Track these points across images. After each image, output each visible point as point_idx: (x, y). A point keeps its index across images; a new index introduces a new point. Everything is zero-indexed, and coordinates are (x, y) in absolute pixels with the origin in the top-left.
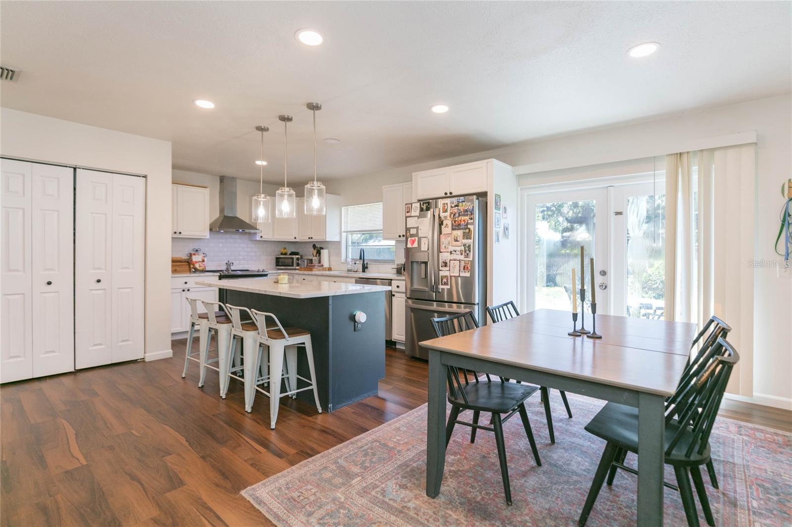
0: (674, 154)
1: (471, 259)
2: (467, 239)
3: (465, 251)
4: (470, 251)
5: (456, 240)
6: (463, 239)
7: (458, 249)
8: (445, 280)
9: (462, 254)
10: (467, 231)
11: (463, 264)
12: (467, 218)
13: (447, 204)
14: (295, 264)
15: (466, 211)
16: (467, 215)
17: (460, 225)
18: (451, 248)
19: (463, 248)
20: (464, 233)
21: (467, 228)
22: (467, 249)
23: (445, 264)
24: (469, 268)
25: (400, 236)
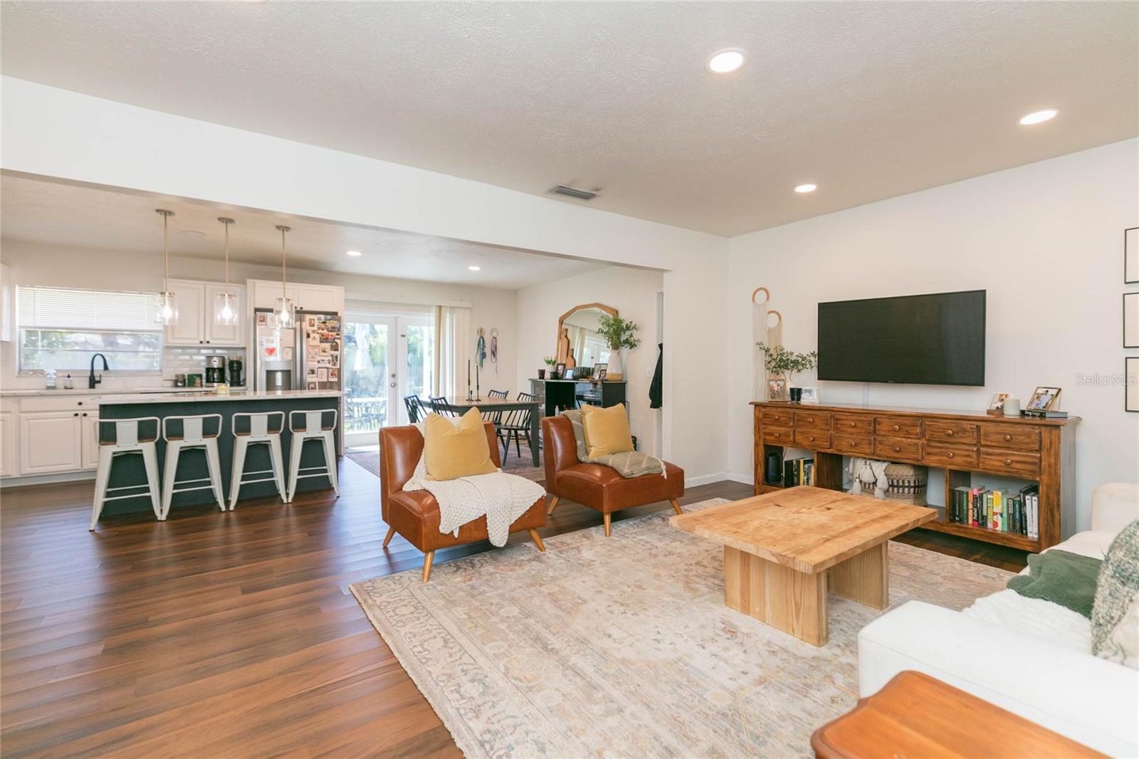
1: (338, 367)
2: (335, 350)
3: (333, 361)
4: (337, 360)
5: (324, 351)
6: (331, 350)
7: (327, 358)
8: (312, 386)
9: (329, 363)
10: (334, 344)
11: (330, 370)
12: (334, 334)
13: (314, 320)
15: (333, 328)
17: (327, 338)
18: (318, 358)
19: (331, 358)
20: (332, 346)
21: (335, 342)
22: (334, 358)
23: (313, 372)
24: (337, 374)
25: (201, 342)
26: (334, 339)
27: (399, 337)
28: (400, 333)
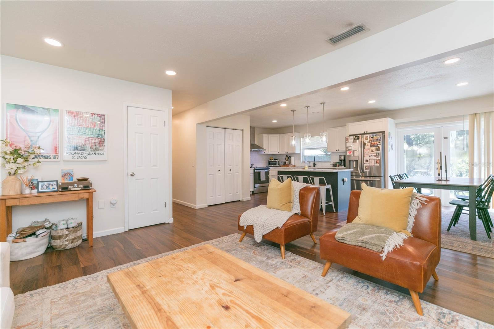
0: (473, 114)
1: (380, 159)
2: (378, 150)
3: (377, 156)
4: (379, 155)
5: (372, 151)
6: (376, 150)
7: (374, 155)
8: (367, 167)
9: (375, 157)
10: (378, 147)
11: (376, 161)
12: (378, 142)
13: (367, 137)
14: (277, 164)
15: (377, 139)
16: (378, 141)
17: (374, 145)
18: (370, 155)
19: (376, 154)
20: (376, 148)
21: (378, 146)
22: (378, 154)
23: (367, 161)
24: (379, 162)
25: (337, 150)
26: (378, 145)
27: (443, 139)
28: (443, 136)
